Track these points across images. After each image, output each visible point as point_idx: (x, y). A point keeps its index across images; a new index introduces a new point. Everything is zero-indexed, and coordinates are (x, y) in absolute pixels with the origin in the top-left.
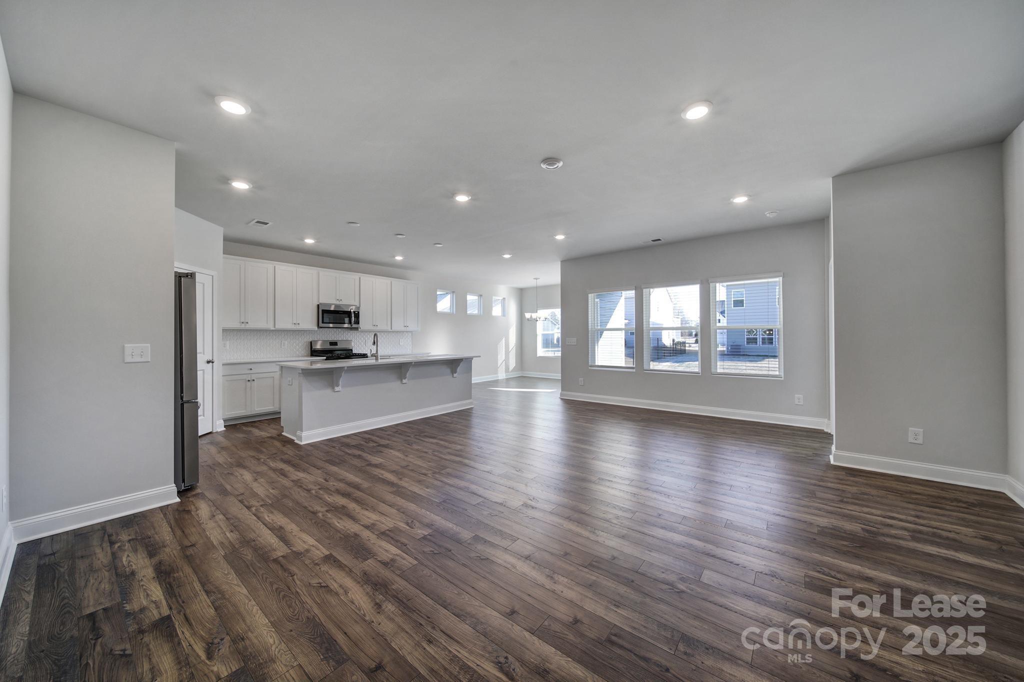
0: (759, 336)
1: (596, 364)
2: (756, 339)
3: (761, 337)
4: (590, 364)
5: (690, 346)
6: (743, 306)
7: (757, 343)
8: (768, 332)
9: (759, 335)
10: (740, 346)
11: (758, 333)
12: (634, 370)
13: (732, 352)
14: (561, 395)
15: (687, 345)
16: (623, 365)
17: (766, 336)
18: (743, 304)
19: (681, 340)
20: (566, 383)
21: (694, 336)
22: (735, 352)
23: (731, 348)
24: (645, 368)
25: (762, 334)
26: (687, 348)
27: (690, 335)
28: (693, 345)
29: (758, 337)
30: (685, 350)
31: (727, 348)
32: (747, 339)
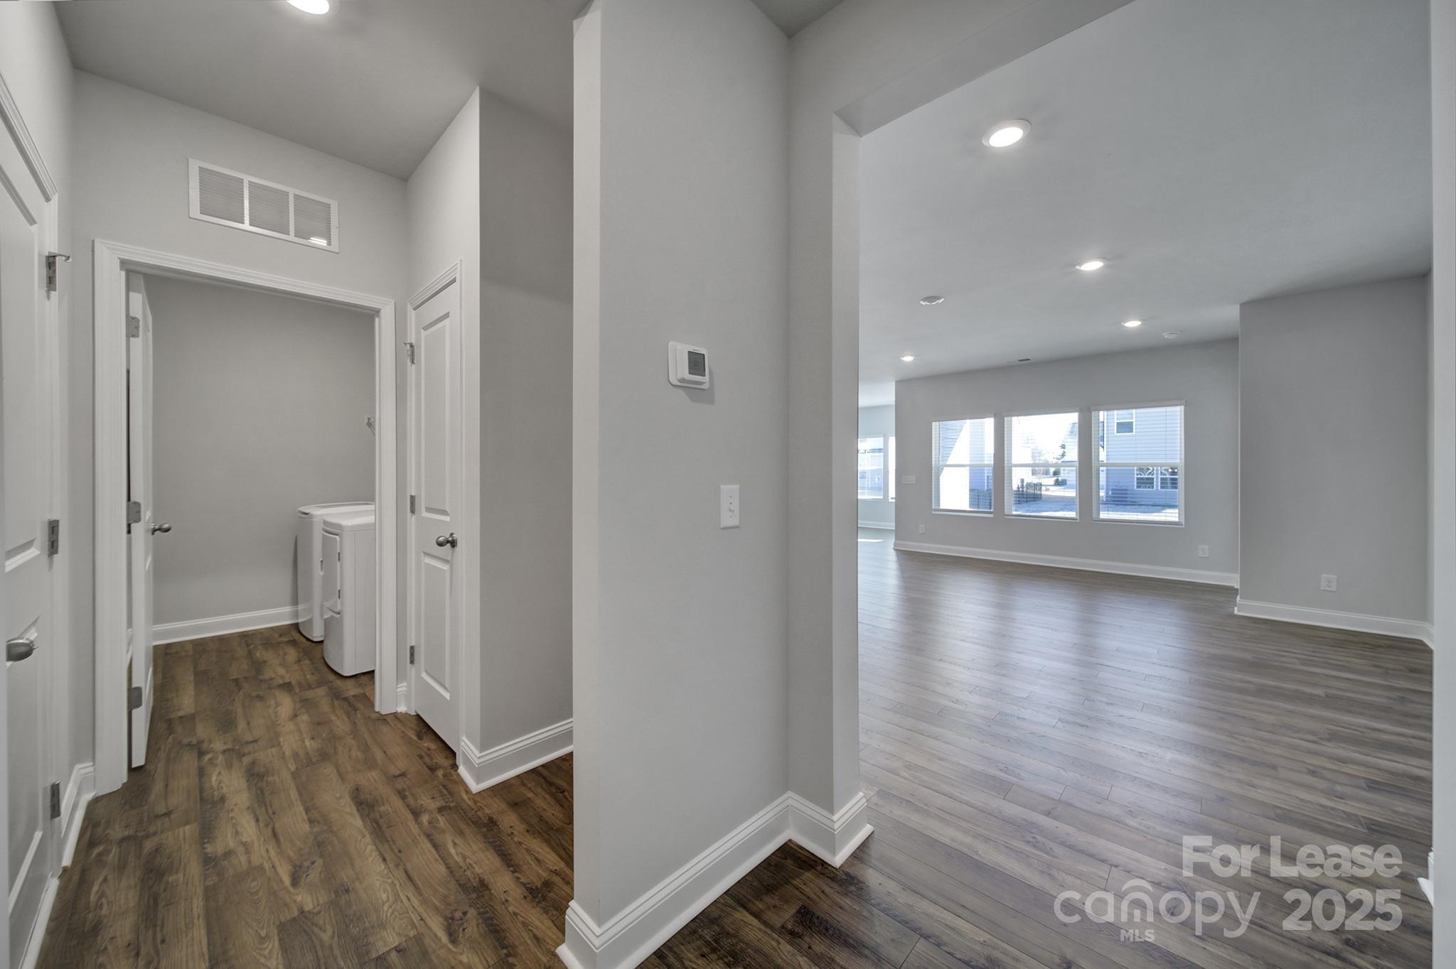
0: (1157, 477)
1: (941, 508)
2: (1153, 479)
3: (1160, 476)
4: (933, 507)
5: (1047, 490)
6: (1132, 432)
7: (1153, 487)
8: (1170, 470)
9: (1157, 474)
10: (1126, 490)
11: (1155, 472)
12: (992, 516)
13: (1114, 497)
14: (895, 545)
15: (1043, 488)
16: (968, 509)
17: (1168, 476)
18: (1132, 428)
19: (1035, 480)
20: (901, 531)
21: (1052, 474)
22: (1120, 498)
23: (1113, 493)
24: (1006, 513)
25: (1161, 472)
26: (1043, 493)
27: (1047, 473)
28: (1051, 488)
29: (1155, 476)
30: (1041, 495)
31: (1107, 493)
32: (1138, 479)
